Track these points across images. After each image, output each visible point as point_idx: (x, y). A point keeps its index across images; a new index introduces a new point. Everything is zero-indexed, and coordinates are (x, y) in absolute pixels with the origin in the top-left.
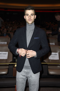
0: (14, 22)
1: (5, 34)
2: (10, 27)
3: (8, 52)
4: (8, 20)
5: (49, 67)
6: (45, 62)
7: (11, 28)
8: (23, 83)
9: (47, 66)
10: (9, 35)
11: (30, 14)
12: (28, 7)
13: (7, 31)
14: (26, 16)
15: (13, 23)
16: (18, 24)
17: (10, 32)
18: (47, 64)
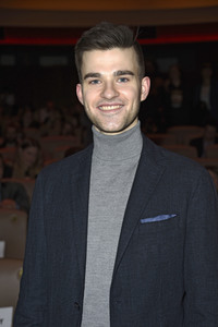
4: (10, 100)
11: (108, 75)
14: (86, 85)
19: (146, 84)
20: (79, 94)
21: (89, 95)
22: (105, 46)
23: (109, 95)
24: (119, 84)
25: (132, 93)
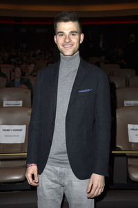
0: (39, 51)
1: (17, 80)
2: (30, 64)
3: (25, 126)
4: (25, 46)
5: (130, 161)
6: (120, 150)
7: (32, 65)
8: (54, 200)
9: (125, 158)
10: (28, 84)
11: (67, 32)
12: (62, 16)
13: (23, 74)
14: (58, 36)
15: (37, 53)
16: (50, 55)
17: (31, 75)
18: (124, 155)
19: (82, 36)
20: (55, 40)
21: (59, 40)
22: (66, 21)
23: (67, 41)
24: (71, 36)
25: (76, 40)
